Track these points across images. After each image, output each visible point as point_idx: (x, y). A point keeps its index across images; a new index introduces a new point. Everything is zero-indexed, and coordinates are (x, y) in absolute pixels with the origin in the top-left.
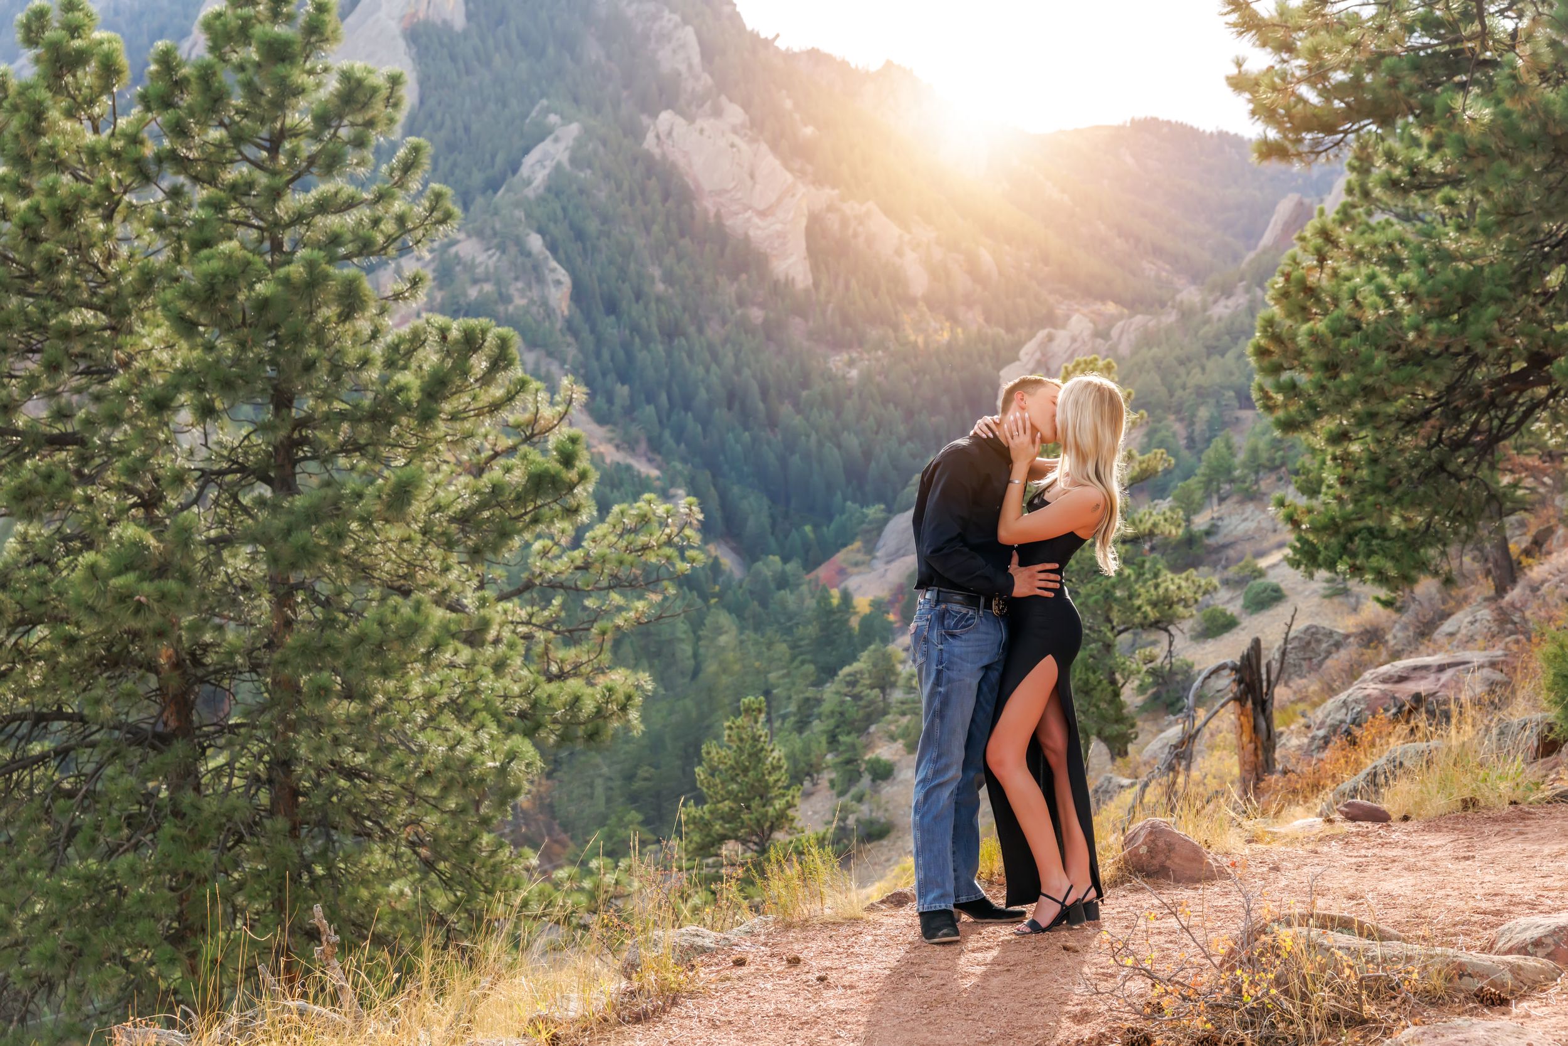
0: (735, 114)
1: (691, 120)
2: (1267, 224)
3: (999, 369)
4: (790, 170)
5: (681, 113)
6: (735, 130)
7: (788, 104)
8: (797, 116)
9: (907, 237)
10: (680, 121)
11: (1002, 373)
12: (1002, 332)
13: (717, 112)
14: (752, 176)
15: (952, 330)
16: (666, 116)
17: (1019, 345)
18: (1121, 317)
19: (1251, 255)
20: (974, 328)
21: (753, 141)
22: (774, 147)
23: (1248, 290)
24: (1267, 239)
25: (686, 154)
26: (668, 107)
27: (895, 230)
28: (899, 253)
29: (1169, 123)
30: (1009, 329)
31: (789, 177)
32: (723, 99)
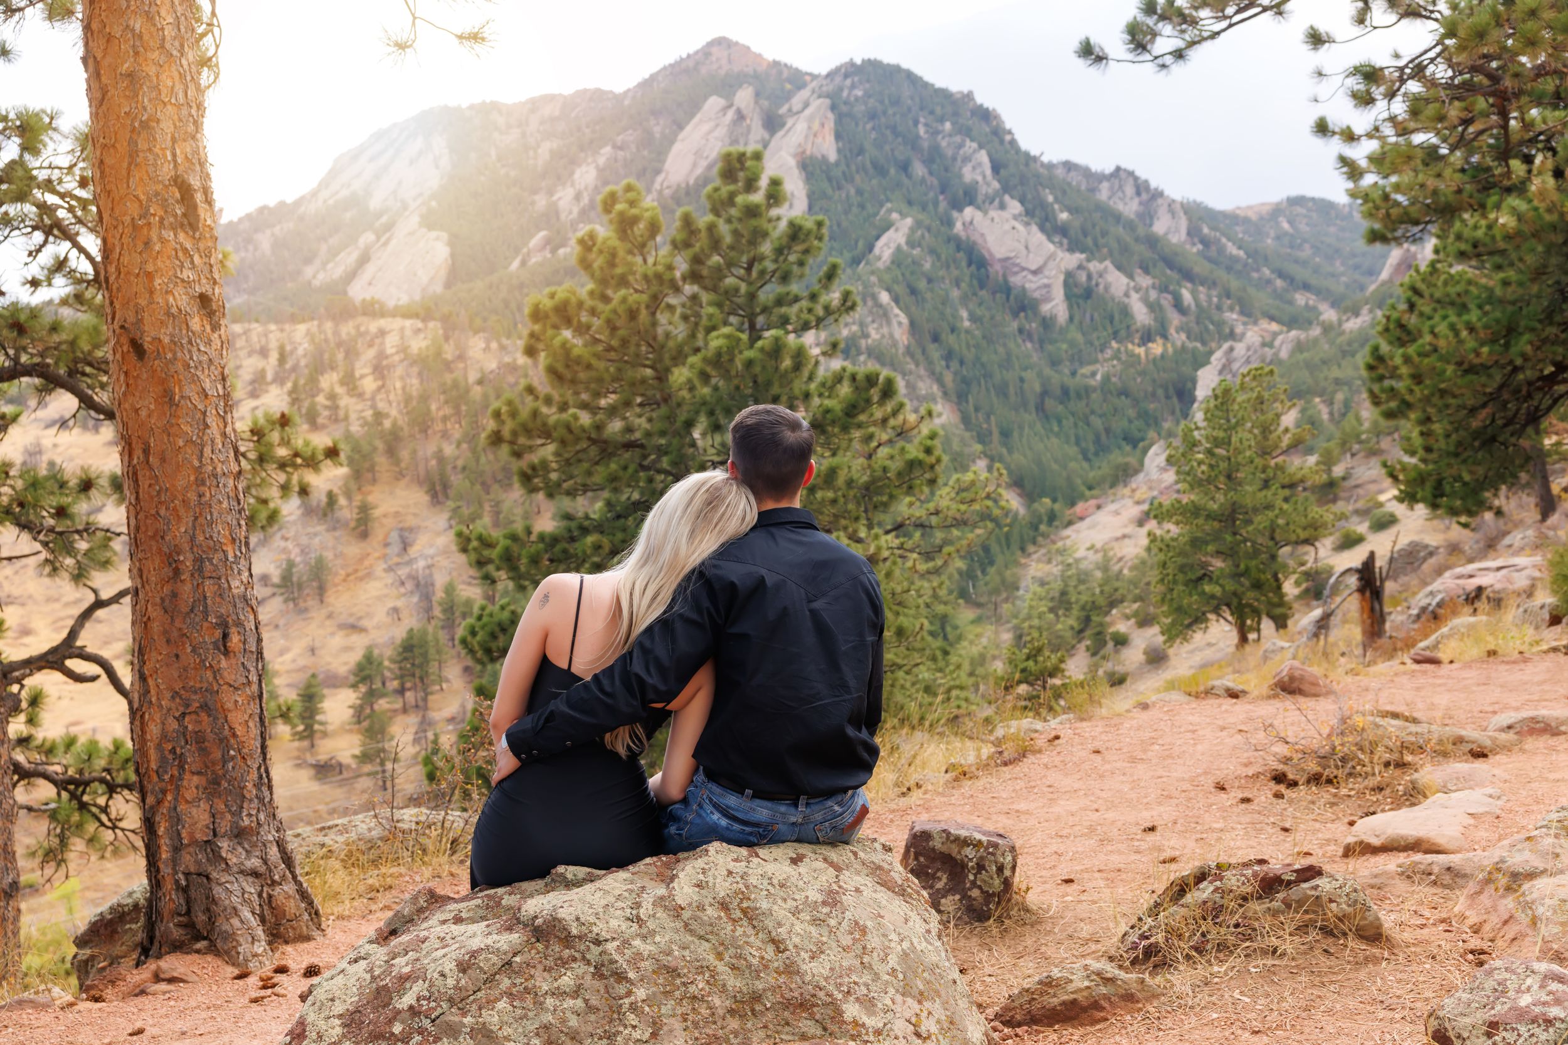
0: (1015, 207)
1: (986, 213)
2: (1384, 264)
3: (1196, 370)
4: (1053, 243)
5: (979, 208)
6: (1015, 218)
7: (1050, 199)
8: (1056, 206)
9: (1132, 284)
10: (978, 215)
11: (1200, 373)
12: (1199, 345)
13: (1002, 207)
14: (1027, 247)
15: (1164, 345)
16: (969, 211)
17: (1211, 353)
18: (1281, 333)
19: (1372, 288)
20: (1179, 344)
21: (1027, 224)
22: (1042, 229)
23: (1371, 311)
24: (1385, 275)
25: (982, 235)
26: (971, 203)
27: (1124, 280)
28: (1127, 295)
29: (1313, 199)
30: (1204, 343)
31: (1051, 247)
32: (1007, 198)
